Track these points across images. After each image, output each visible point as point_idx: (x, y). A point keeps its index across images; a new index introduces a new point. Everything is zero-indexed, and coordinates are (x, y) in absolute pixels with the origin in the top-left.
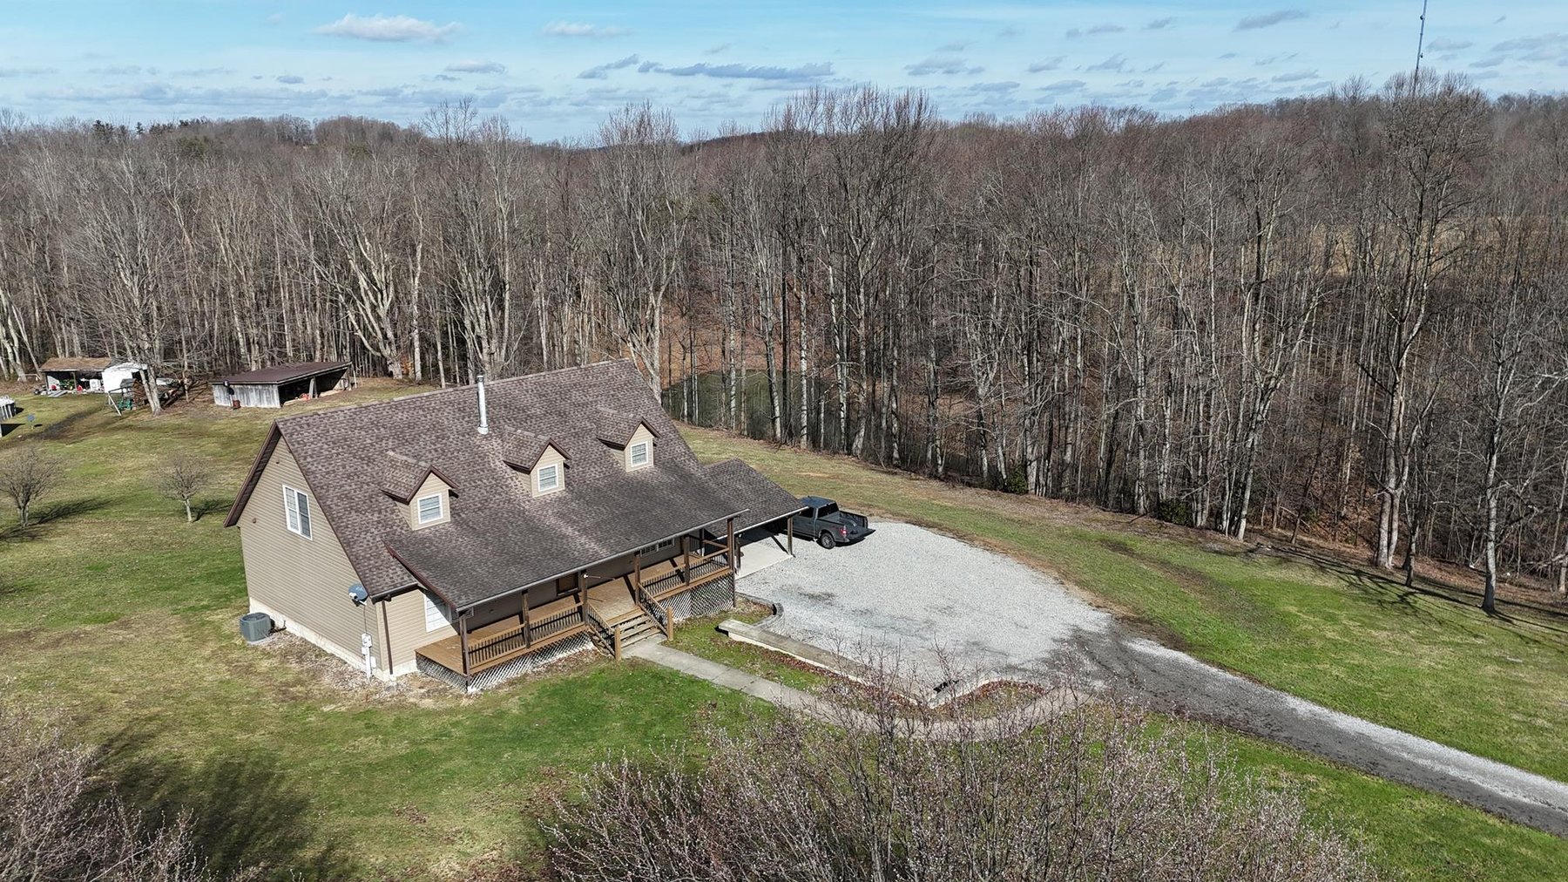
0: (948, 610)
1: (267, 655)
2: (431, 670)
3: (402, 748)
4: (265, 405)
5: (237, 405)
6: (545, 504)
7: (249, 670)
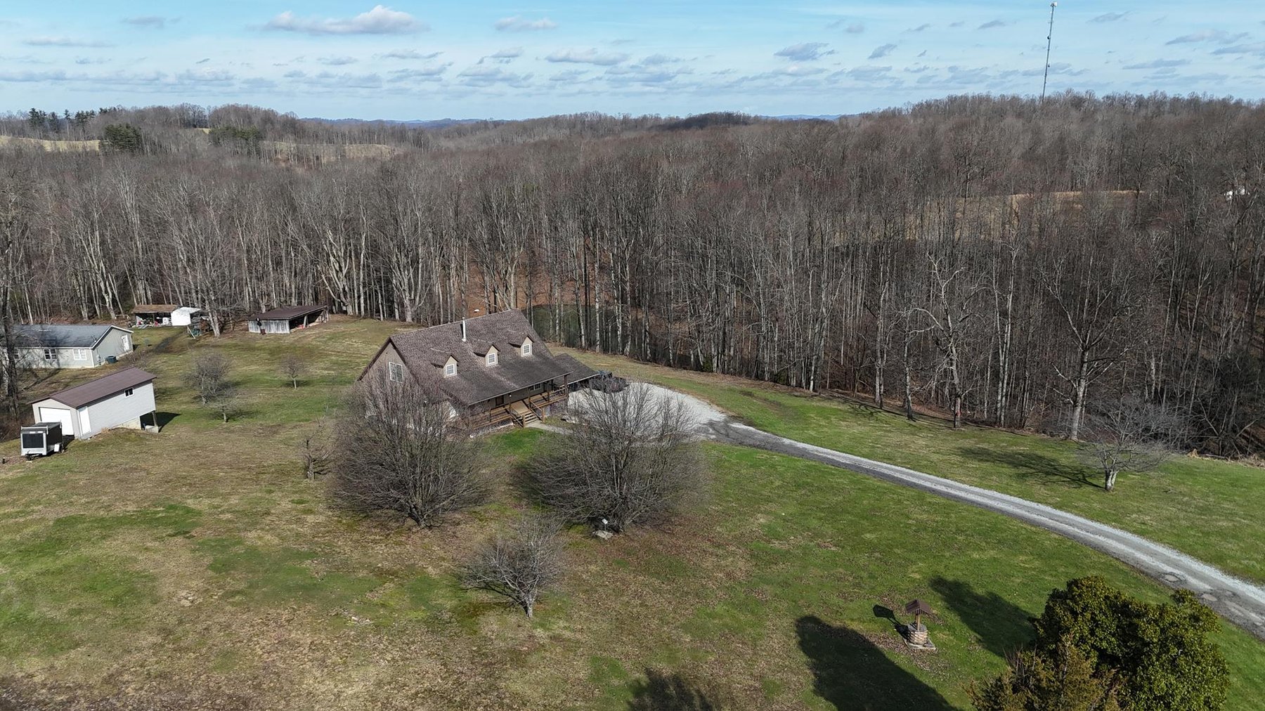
4: (281, 332)
5: (263, 332)
6: (491, 369)
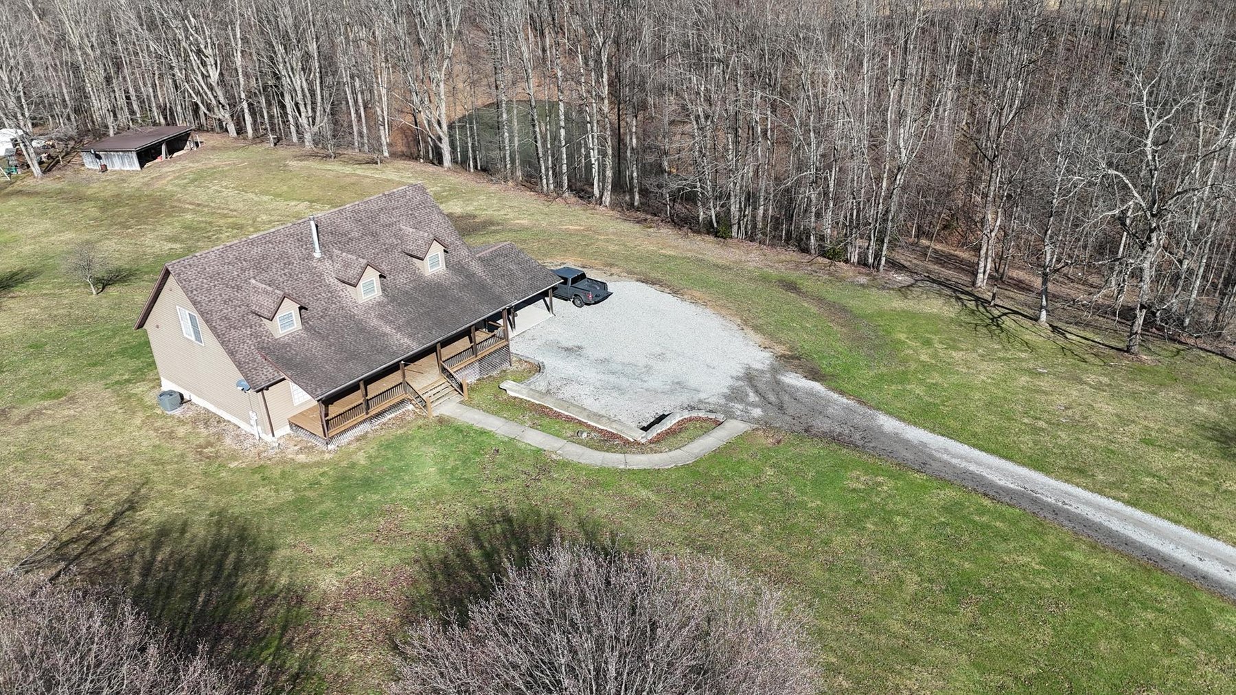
0: (661, 357)
1: (182, 422)
2: (301, 433)
3: (288, 495)
4: (127, 168)
5: (103, 169)
6: (369, 309)
7: (171, 435)
